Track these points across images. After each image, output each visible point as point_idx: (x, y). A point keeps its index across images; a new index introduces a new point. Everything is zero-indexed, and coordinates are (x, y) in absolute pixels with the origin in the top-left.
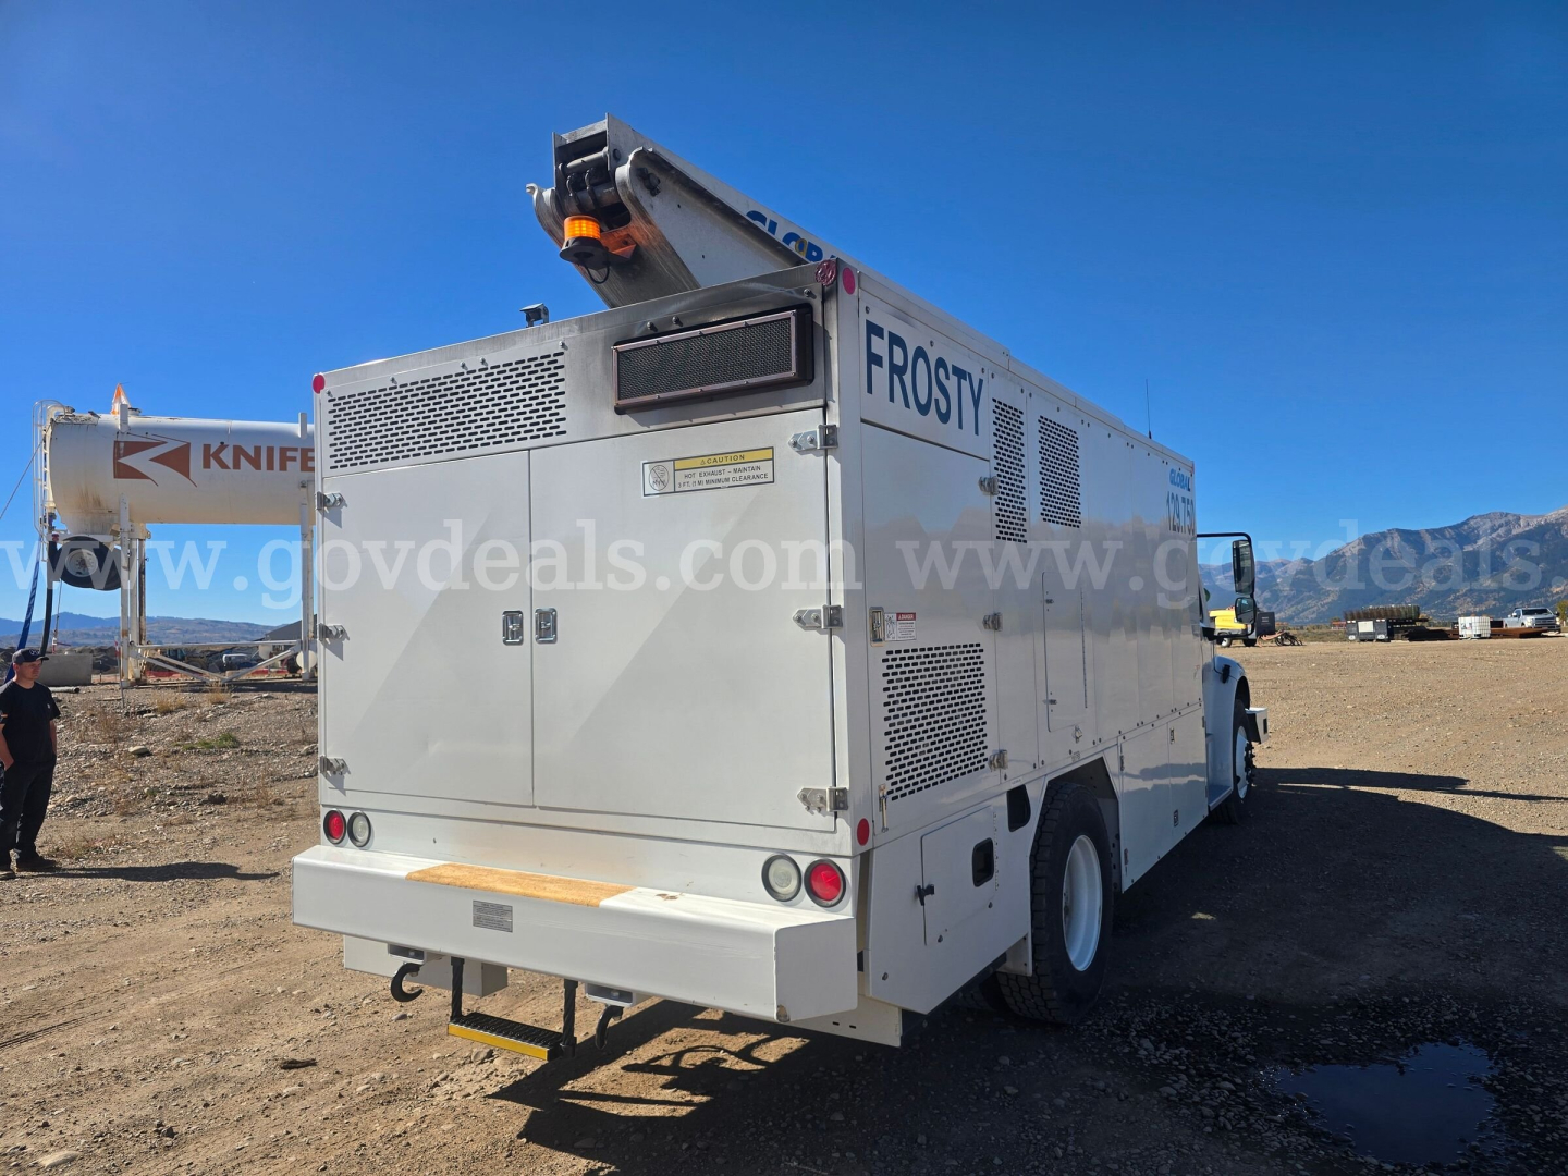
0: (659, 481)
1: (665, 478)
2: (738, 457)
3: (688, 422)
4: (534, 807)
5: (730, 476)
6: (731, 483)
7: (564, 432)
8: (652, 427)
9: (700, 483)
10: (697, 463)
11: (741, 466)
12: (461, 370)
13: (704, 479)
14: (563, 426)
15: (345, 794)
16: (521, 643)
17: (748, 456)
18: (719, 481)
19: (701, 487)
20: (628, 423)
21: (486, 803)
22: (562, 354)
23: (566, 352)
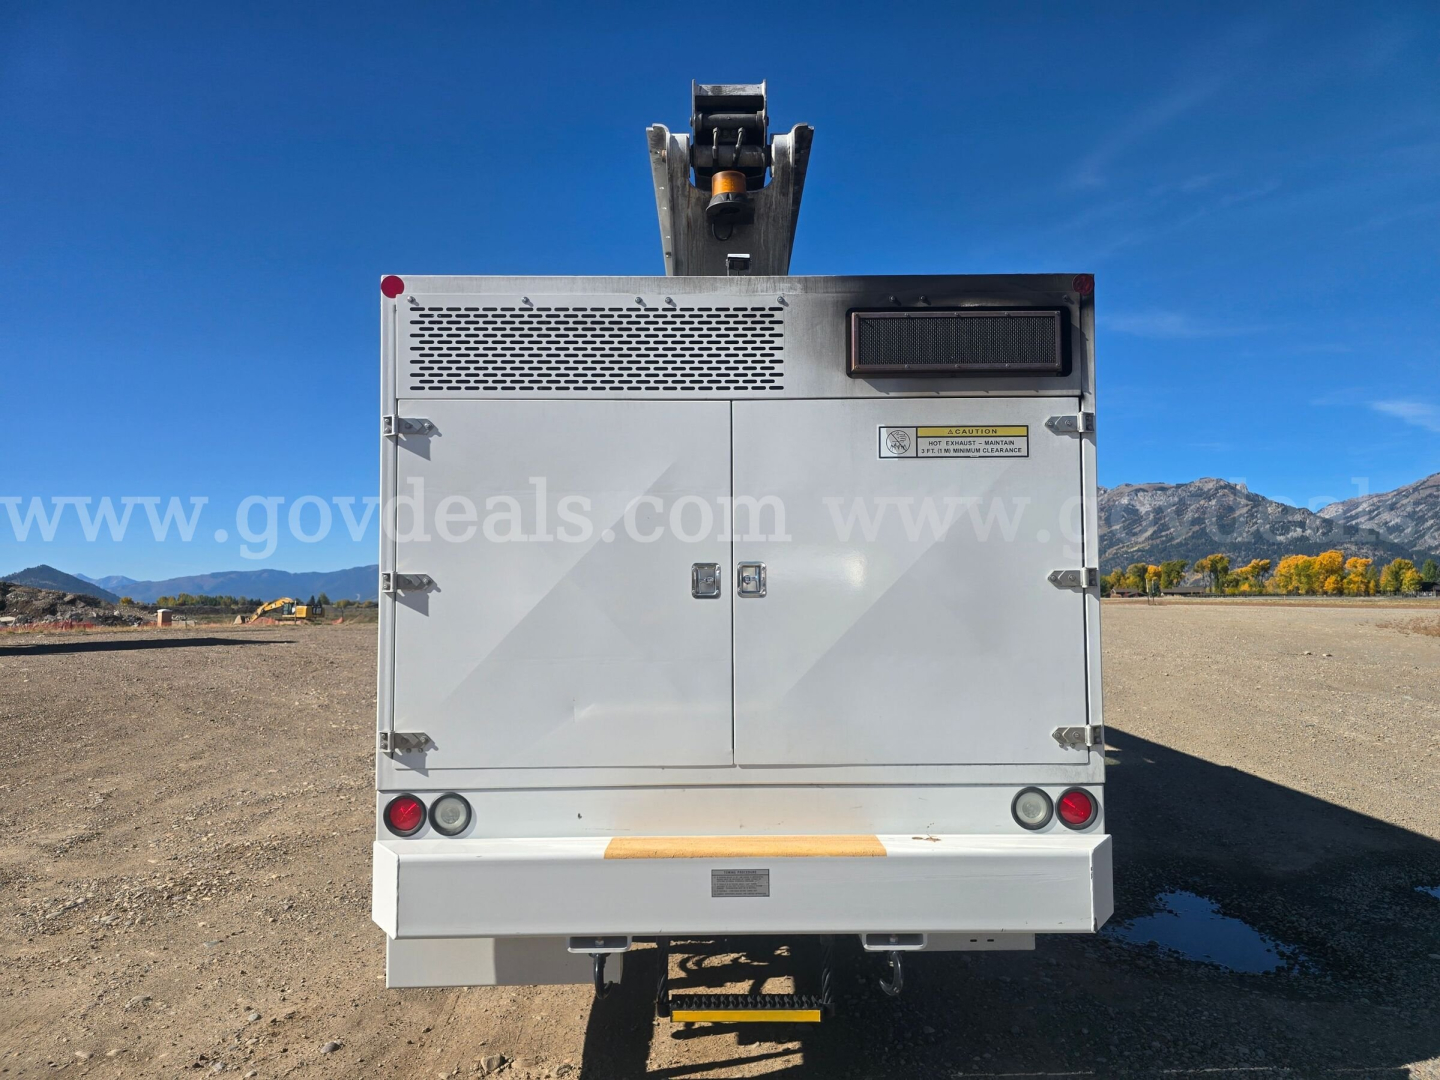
0: (898, 445)
1: (906, 443)
2: (990, 431)
3: (934, 394)
4: (734, 766)
5: (982, 447)
6: (982, 454)
7: (781, 388)
8: (892, 394)
9: (947, 451)
10: (945, 432)
11: (990, 439)
12: (637, 306)
13: (951, 447)
14: (778, 381)
15: (427, 776)
16: (717, 597)
17: (1000, 432)
18: (969, 451)
19: (947, 454)
20: (862, 387)
21: (663, 767)
22: (781, 309)
23: (785, 308)
